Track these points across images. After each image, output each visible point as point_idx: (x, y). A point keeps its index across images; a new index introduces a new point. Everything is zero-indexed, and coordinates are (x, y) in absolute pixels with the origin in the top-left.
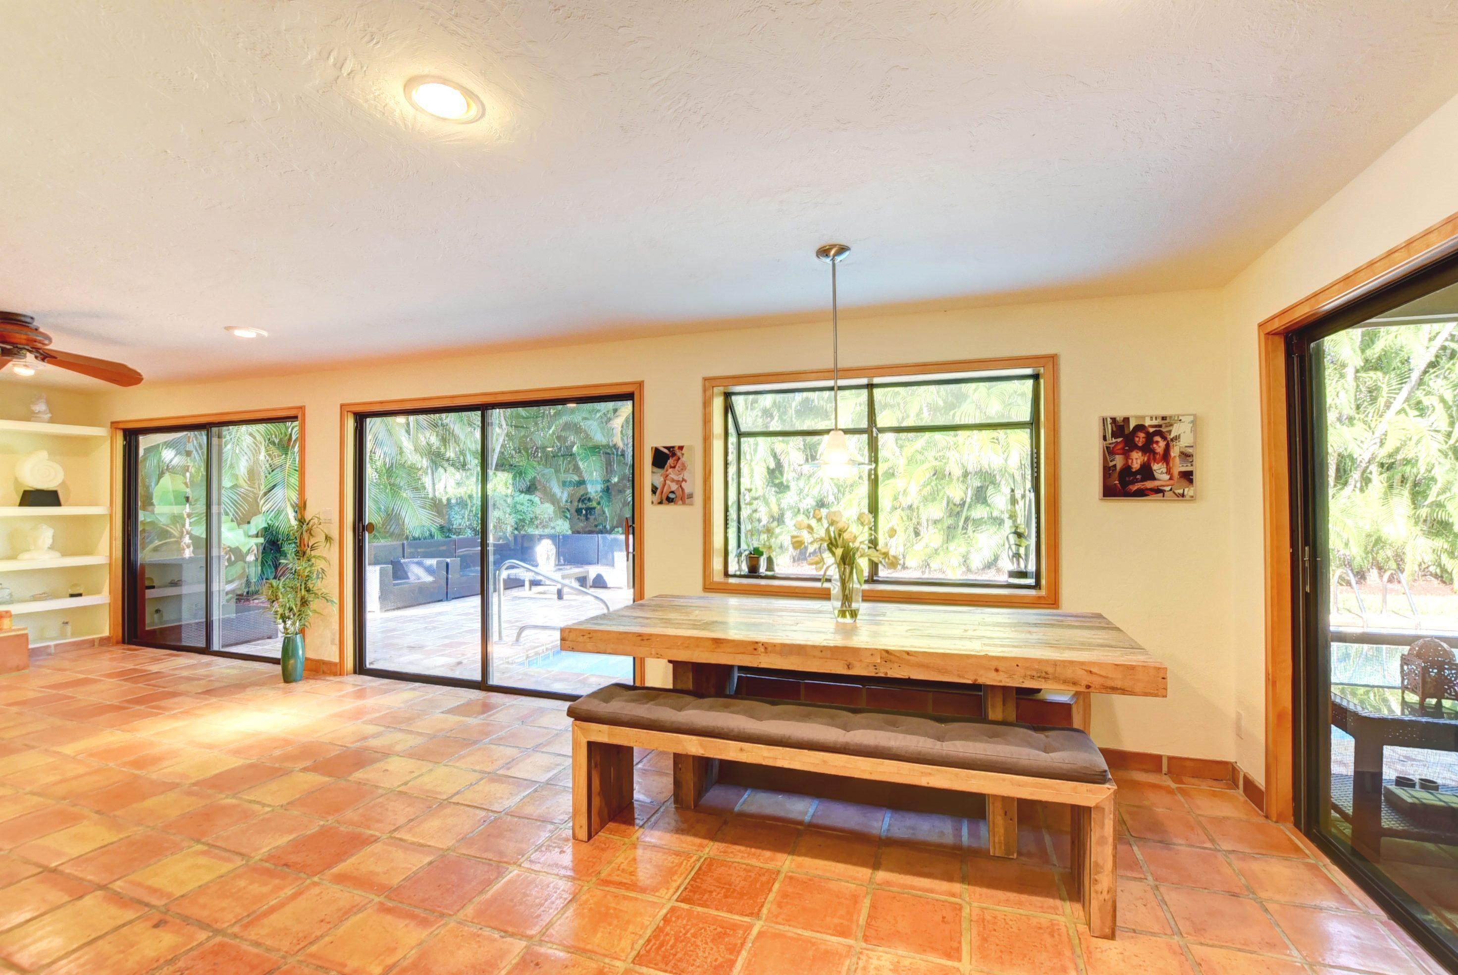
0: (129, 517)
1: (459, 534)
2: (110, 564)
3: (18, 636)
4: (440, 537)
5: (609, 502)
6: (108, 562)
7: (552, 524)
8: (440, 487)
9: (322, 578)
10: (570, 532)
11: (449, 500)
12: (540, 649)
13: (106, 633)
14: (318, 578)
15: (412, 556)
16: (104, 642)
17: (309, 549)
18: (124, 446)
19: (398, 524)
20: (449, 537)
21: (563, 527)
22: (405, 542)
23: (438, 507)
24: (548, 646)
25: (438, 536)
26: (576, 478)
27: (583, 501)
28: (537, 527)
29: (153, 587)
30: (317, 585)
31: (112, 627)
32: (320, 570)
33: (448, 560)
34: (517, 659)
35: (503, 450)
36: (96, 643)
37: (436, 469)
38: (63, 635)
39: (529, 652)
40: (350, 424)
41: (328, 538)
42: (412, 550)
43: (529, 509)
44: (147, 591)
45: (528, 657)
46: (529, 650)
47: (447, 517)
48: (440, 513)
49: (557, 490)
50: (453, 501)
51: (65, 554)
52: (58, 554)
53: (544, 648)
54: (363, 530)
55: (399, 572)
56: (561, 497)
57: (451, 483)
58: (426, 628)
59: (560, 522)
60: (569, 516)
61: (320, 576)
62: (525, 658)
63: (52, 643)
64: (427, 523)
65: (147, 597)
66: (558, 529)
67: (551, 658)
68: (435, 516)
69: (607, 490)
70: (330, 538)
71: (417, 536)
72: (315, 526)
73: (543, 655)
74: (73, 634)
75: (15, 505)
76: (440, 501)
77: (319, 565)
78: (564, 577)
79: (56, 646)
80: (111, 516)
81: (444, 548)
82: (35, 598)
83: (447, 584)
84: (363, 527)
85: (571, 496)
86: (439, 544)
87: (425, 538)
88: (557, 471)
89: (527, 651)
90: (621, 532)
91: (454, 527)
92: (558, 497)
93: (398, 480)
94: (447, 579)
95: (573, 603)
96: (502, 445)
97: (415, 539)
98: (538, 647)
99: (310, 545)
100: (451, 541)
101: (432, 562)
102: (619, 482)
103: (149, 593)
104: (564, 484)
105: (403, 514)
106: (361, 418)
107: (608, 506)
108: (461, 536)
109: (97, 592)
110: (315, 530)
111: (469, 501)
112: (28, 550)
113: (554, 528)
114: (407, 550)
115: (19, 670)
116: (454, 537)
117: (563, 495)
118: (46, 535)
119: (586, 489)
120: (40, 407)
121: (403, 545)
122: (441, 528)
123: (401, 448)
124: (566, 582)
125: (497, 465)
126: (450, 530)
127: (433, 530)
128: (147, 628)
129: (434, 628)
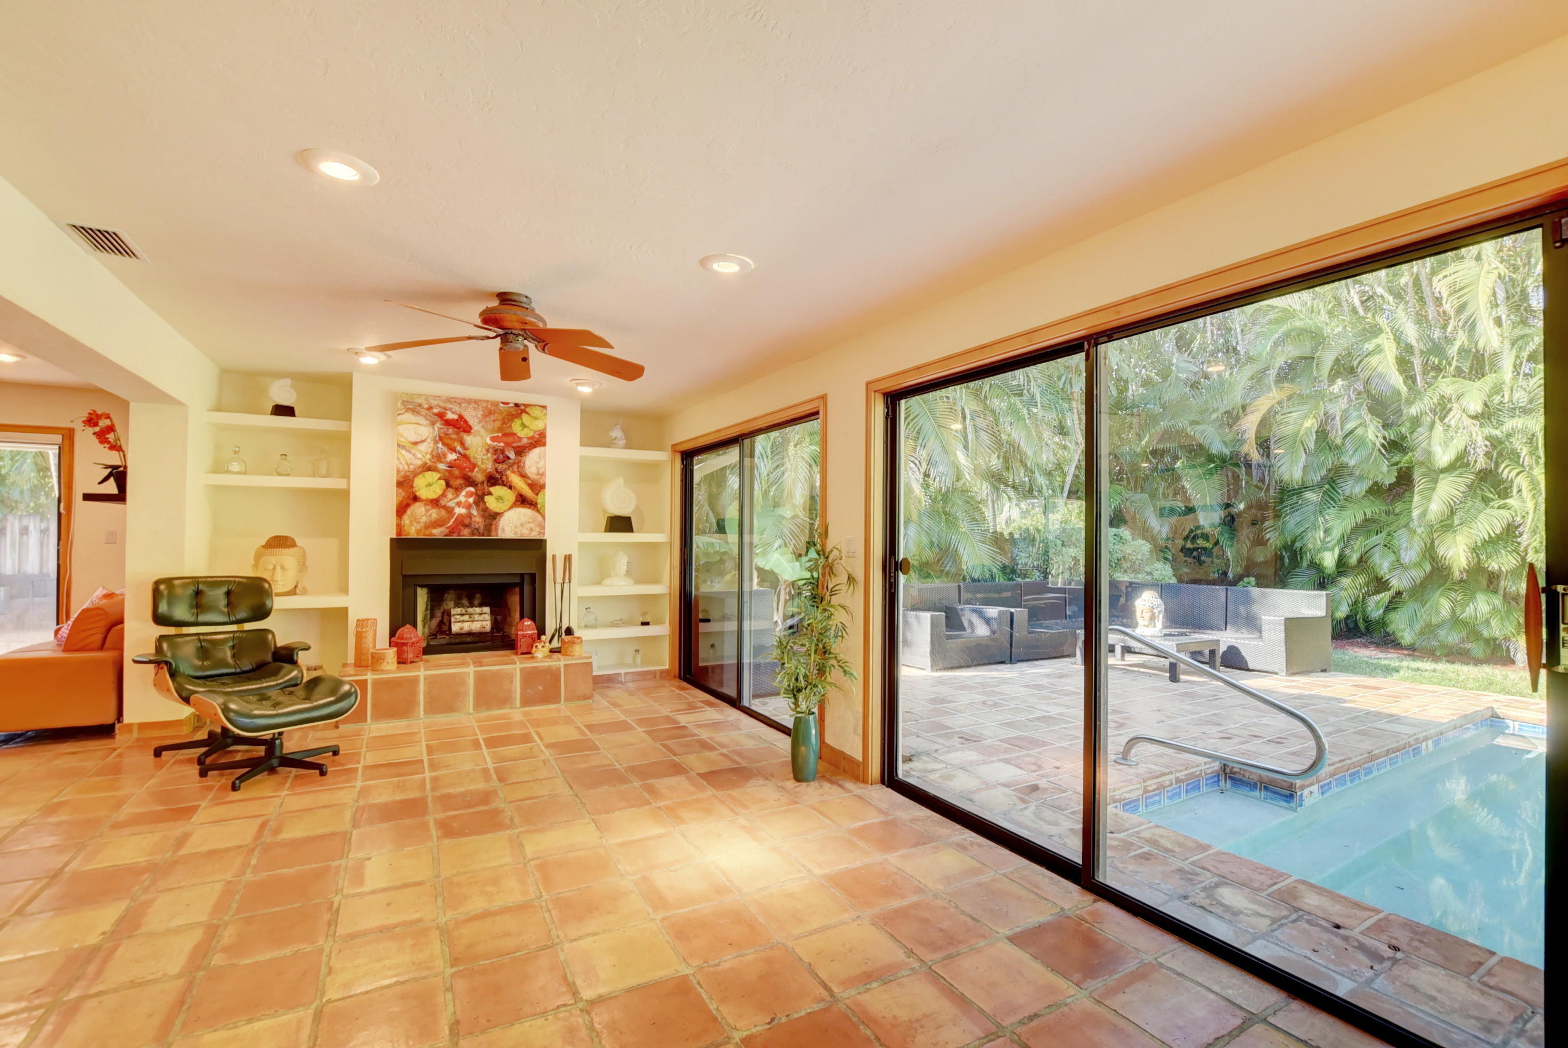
0: (685, 546)
1: (1025, 576)
2: (670, 594)
3: (584, 663)
4: (1001, 579)
5: (1232, 539)
6: (668, 592)
7: (1148, 569)
8: (1001, 519)
9: (842, 637)
10: (1174, 581)
11: (1011, 534)
12: (1166, 779)
13: (667, 667)
14: (836, 637)
15: (968, 602)
16: (664, 674)
17: (828, 594)
18: (682, 470)
19: (955, 561)
20: (1012, 579)
21: (1164, 572)
22: (961, 584)
23: (998, 541)
24: (1178, 775)
25: (1000, 579)
26: (1180, 505)
27: (1194, 538)
28: (1126, 571)
29: (708, 621)
30: (836, 647)
31: (671, 663)
32: (840, 625)
33: (1013, 610)
34: (1128, 792)
35: (1077, 473)
36: (658, 675)
37: (998, 497)
38: (634, 664)
39: (1148, 783)
40: (879, 410)
41: (851, 579)
42: (970, 595)
43: (1117, 547)
44: (701, 625)
45: (1146, 791)
46: (1149, 779)
47: (1010, 555)
48: (1002, 551)
49: (1154, 522)
50: (1017, 536)
51: (638, 582)
52: (631, 582)
53: (1172, 777)
54: (896, 569)
55: (953, 621)
56: (1160, 532)
57: (1015, 513)
58: (984, 703)
59: (1159, 565)
60: (1170, 557)
61: (840, 634)
62: (1141, 792)
63: (623, 671)
64: (988, 562)
65: (700, 631)
66: (1156, 575)
67: (1183, 796)
68: (997, 552)
69: (1230, 521)
70: (853, 578)
71: (976, 577)
72: (836, 562)
73: (1169, 788)
74: (644, 663)
75: (600, 532)
76: (1002, 534)
77: (839, 617)
78: (1180, 648)
79: (626, 674)
80: (671, 543)
81: (1008, 594)
82: (614, 625)
83: (1011, 645)
84: (896, 563)
85: (1174, 530)
86: (1000, 589)
87: (985, 581)
88: (1153, 496)
89: (1145, 781)
90: (1253, 584)
91: (1019, 567)
92: (1155, 532)
93: (955, 509)
94: (1011, 636)
95: (1197, 689)
96: (1077, 467)
97: (973, 580)
98: (1163, 775)
99: (829, 588)
100: (1017, 585)
101: (993, 612)
102: (1245, 509)
103: (703, 627)
104: (1162, 513)
105: (961, 549)
106: (893, 398)
107: (1231, 546)
108: (1027, 580)
109: (659, 622)
110: (838, 568)
111: (1037, 536)
112: (610, 576)
113: (1150, 574)
114: (965, 596)
115: (585, 699)
116: (1019, 580)
117: (1161, 528)
118: (622, 562)
119: (1196, 520)
120: (617, 433)
121: (959, 587)
122: (1004, 568)
123: (958, 468)
124: (1182, 656)
125: (1070, 492)
126: (1013, 571)
127: (995, 570)
128: (701, 664)
129: (996, 705)
